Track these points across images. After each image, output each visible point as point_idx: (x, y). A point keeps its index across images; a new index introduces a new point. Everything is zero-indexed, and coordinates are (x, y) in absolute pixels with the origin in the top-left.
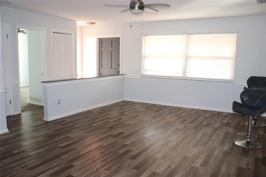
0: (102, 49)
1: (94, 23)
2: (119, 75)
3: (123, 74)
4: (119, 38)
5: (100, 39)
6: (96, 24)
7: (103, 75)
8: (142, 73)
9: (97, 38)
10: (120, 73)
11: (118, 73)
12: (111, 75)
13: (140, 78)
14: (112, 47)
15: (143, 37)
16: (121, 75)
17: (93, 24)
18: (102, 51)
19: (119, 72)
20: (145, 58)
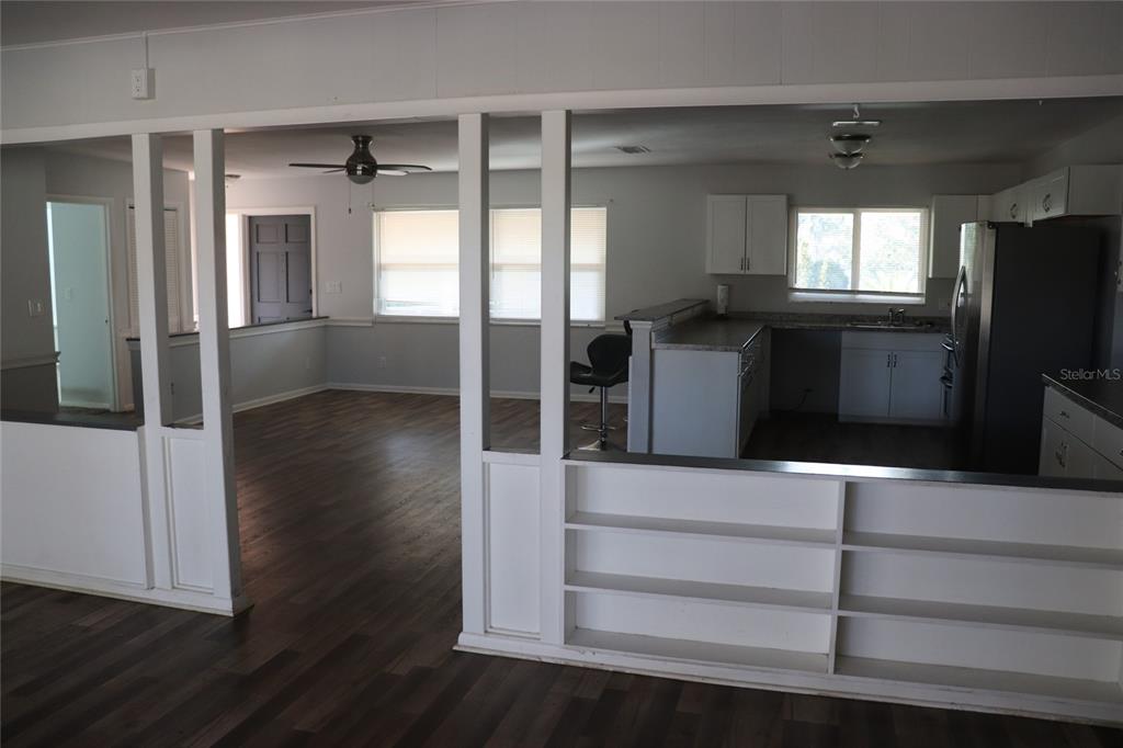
0: (258, 247)
1: (237, 177)
2: (311, 318)
3: (321, 315)
4: (309, 216)
5: (250, 218)
6: (241, 178)
7: (263, 321)
8: (375, 311)
9: (244, 216)
10: (314, 315)
11: (307, 314)
12: (289, 321)
13: (370, 325)
14: (287, 241)
15: (375, 214)
16: (318, 318)
17: (233, 179)
18: (258, 254)
19: (311, 311)
20: (383, 273)
